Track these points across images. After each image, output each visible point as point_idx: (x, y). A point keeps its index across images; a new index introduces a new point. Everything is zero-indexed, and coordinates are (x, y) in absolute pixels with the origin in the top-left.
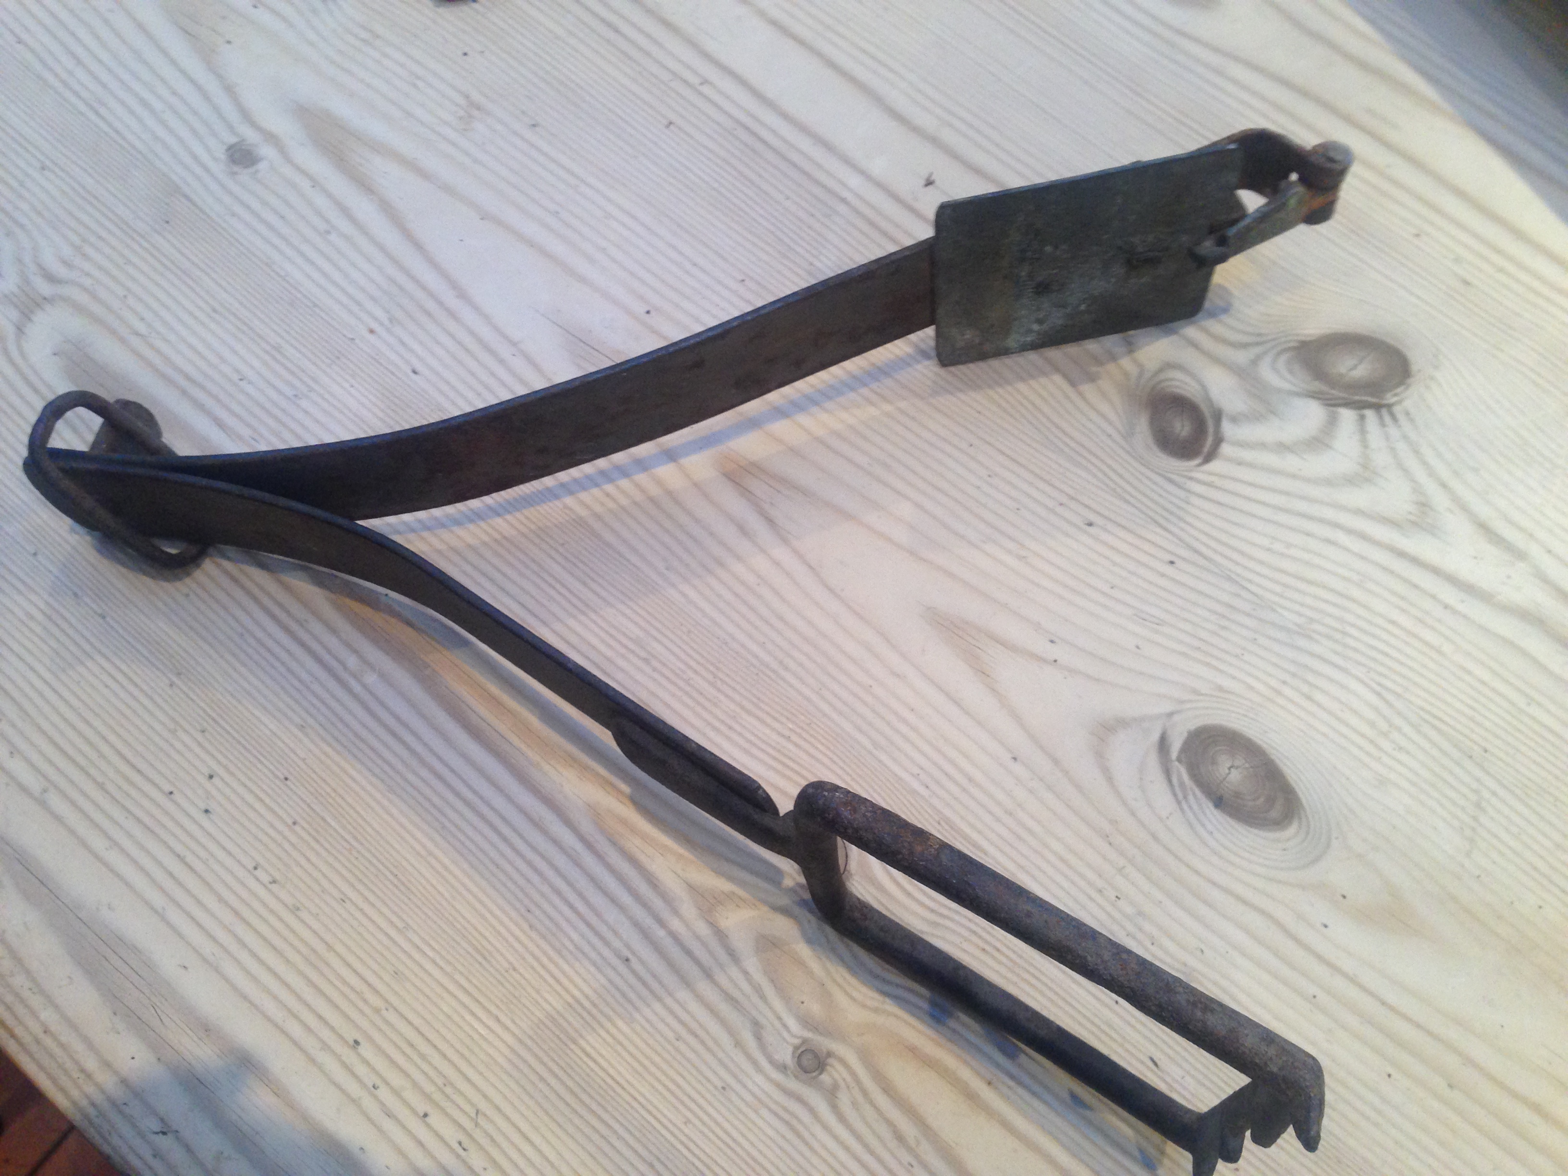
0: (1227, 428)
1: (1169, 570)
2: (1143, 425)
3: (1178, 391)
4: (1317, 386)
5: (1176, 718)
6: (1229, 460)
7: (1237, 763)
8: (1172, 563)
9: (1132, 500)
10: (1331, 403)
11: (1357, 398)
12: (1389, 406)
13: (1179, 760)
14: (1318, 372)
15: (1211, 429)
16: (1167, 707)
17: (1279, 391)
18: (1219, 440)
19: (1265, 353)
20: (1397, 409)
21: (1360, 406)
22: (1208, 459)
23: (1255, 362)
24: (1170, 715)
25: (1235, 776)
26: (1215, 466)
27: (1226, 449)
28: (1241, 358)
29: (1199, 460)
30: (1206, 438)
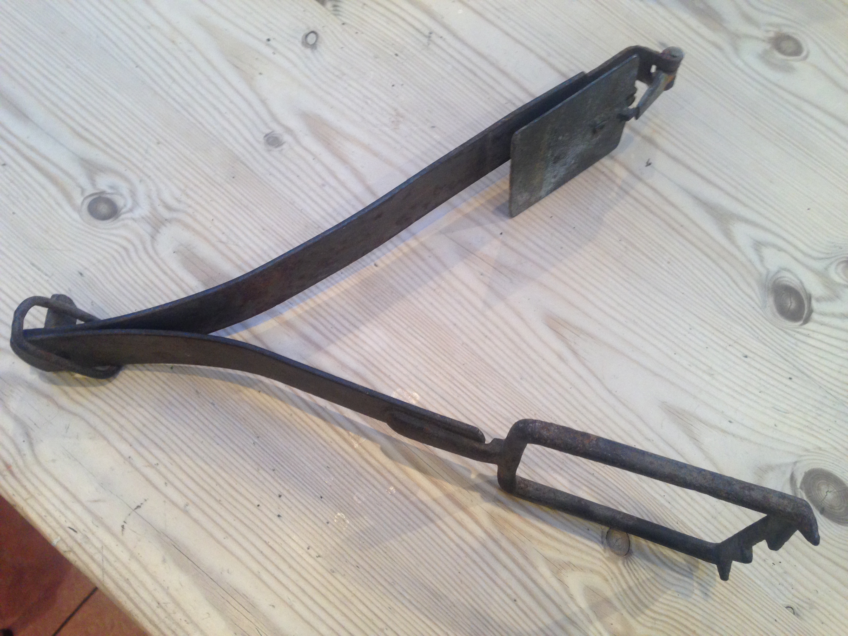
0: (815, 304)
1: (789, 383)
2: (771, 301)
3: (788, 283)
5: (798, 465)
6: (816, 322)
7: (830, 490)
8: (790, 379)
9: (768, 344)
13: (801, 488)
15: (806, 306)
16: (792, 459)
17: (839, 284)
18: (811, 311)
19: (831, 264)
22: (807, 321)
23: (826, 269)
24: (795, 463)
25: (830, 496)
26: (810, 325)
27: (815, 316)
28: (819, 265)
29: (801, 322)
30: (804, 309)
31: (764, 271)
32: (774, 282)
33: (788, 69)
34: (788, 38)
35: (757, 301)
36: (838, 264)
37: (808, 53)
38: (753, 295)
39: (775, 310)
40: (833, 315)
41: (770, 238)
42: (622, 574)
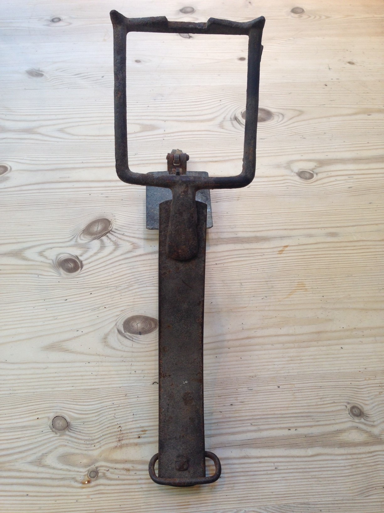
0: (81, 258)
1: (91, 296)
2: (62, 271)
3: (64, 258)
4: (93, 236)
5: (118, 324)
6: (86, 264)
7: (138, 322)
8: (91, 294)
9: (72, 288)
10: (99, 238)
11: (103, 233)
12: (111, 230)
13: (125, 332)
14: (91, 234)
15: (78, 261)
16: (114, 324)
17: (86, 243)
18: (81, 262)
19: (77, 238)
20: (113, 230)
21: (105, 234)
22: (82, 267)
23: (76, 241)
24: (116, 324)
25: (139, 325)
26: (84, 268)
27: (84, 263)
28: (73, 243)
29: (80, 269)
30: (78, 264)
31: (50, 262)
32: (58, 262)
33: (7, 179)
35: (57, 275)
36: (80, 236)
37: (10, 167)
38: (53, 274)
39: (66, 273)
40: (91, 256)
41: (42, 248)
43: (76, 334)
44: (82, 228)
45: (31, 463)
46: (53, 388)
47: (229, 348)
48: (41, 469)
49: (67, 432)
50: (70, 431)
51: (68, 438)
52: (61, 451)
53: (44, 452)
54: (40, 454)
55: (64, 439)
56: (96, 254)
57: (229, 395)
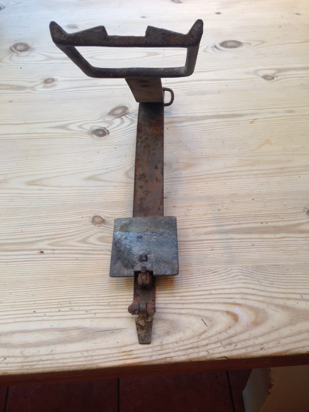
0: (108, 129)
1: (116, 150)
2: (95, 136)
3: (96, 129)
4: (116, 116)
6: (112, 132)
8: (116, 148)
9: (102, 145)
10: (120, 117)
11: (123, 114)
12: (128, 113)
14: (114, 115)
15: (105, 130)
16: (132, 165)
17: (111, 120)
18: (108, 131)
19: (104, 117)
20: (129, 112)
21: (124, 115)
22: (109, 133)
23: (104, 119)
26: (110, 134)
27: (110, 131)
28: (102, 120)
29: (107, 135)
30: (106, 132)
31: (87, 131)
32: (92, 131)
33: (55, 85)
34: (48, 79)
35: (90, 138)
36: (106, 116)
37: (57, 79)
38: (88, 138)
39: (97, 137)
40: (115, 127)
41: (81, 123)
42: (105, 227)
43: (106, 171)
44: (108, 112)
45: (79, 241)
46: (92, 201)
47: (216, 178)
48: (85, 245)
49: (103, 225)
50: (105, 224)
51: (104, 228)
52: (100, 235)
53: (88, 235)
54: (85, 237)
55: (101, 228)
56: (118, 126)
57: (218, 204)
